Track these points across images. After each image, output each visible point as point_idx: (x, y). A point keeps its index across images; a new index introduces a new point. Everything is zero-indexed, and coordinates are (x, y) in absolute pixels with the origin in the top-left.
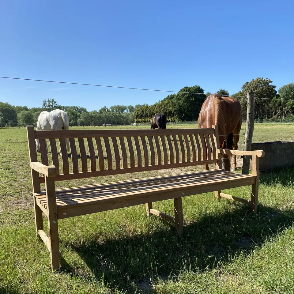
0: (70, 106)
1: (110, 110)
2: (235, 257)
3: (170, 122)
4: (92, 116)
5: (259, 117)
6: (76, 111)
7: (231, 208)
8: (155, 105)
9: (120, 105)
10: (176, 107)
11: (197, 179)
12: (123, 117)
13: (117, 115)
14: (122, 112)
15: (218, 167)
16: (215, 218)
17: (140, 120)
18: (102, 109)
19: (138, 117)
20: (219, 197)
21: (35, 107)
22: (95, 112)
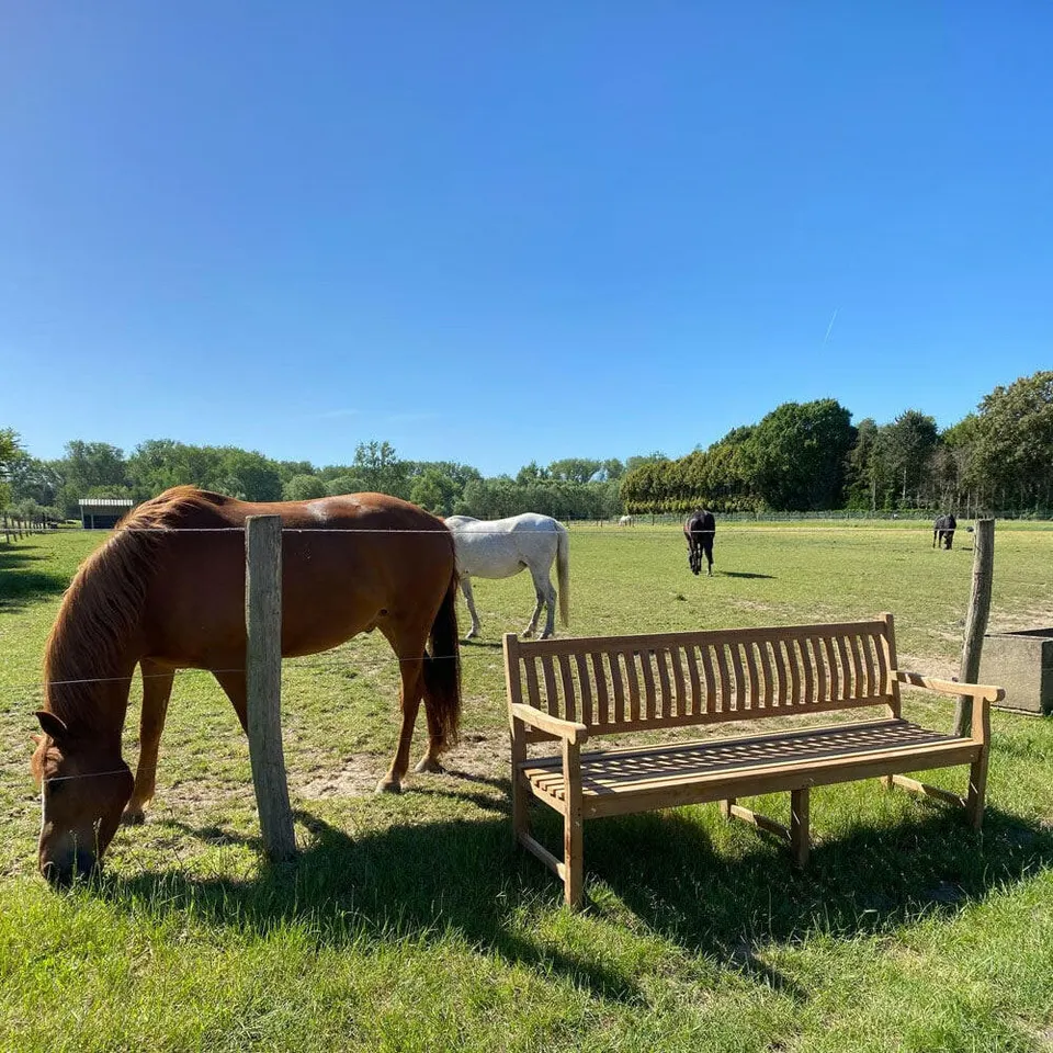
0: (433, 461)
1: (551, 473)
2: (921, 919)
3: (736, 511)
4: (495, 494)
5: (1041, 501)
6: (451, 475)
7: (918, 812)
8: (690, 461)
9: (579, 459)
10: (756, 465)
11: (840, 744)
12: (588, 495)
13: (570, 488)
14: (585, 479)
15: (892, 714)
16: (881, 834)
17: (641, 506)
18: (524, 471)
19: (633, 495)
20: (891, 785)
21: (335, 465)
22: (504, 480)
